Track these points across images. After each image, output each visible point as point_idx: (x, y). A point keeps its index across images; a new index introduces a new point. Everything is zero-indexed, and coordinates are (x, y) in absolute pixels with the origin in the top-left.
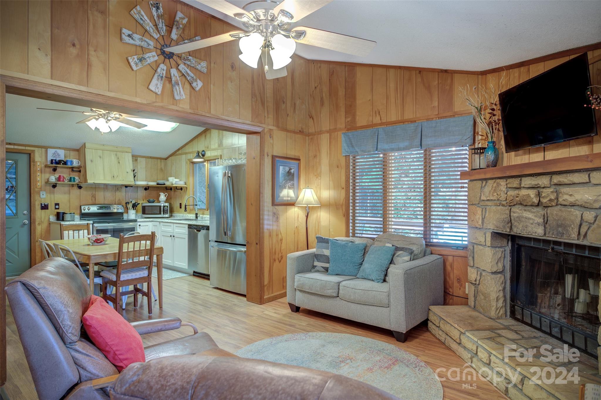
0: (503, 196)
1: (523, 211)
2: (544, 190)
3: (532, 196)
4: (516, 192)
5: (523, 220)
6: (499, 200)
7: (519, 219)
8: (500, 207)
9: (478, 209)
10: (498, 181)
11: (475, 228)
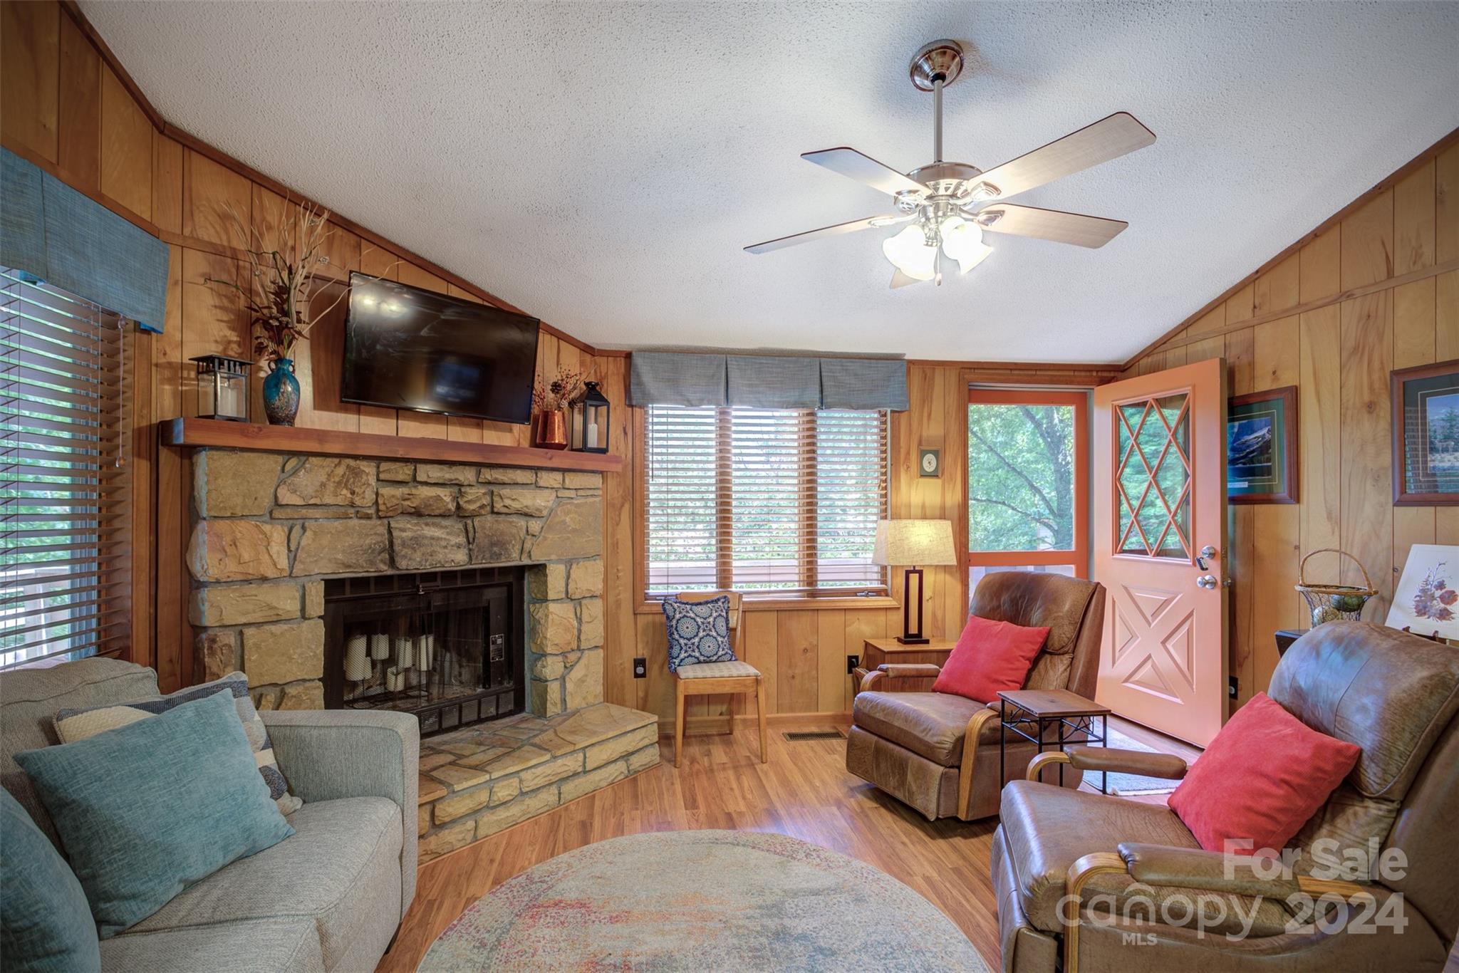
0: (370, 496)
1: (423, 526)
2: (468, 489)
3: (448, 499)
4: (406, 490)
5: (426, 542)
6: (352, 505)
7: (417, 542)
8: (355, 522)
9: (267, 528)
10: (352, 462)
11: (249, 582)
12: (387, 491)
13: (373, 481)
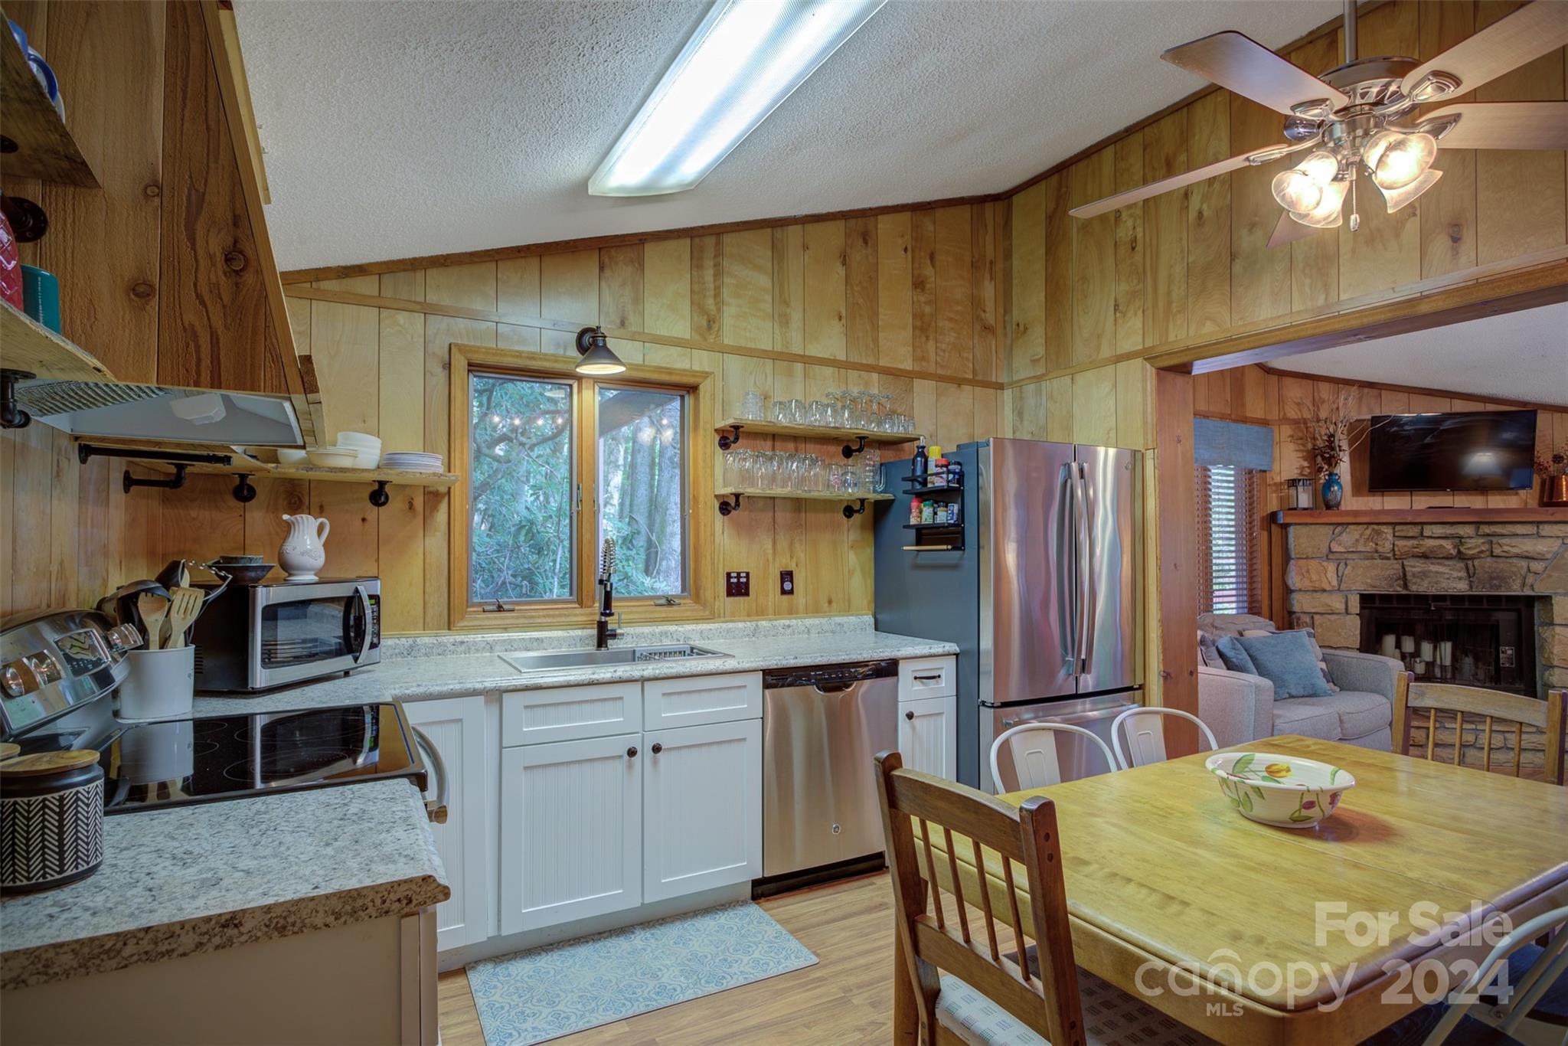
0: (1388, 546)
1: (1430, 565)
2: (1468, 540)
3: (1449, 547)
4: (1415, 542)
5: (1432, 574)
6: (1377, 552)
7: (1424, 575)
8: (1379, 561)
9: (1325, 564)
10: (1375, 527)
11: (1316, 591)
12: (1400, 543)
13: (1390, 537)
